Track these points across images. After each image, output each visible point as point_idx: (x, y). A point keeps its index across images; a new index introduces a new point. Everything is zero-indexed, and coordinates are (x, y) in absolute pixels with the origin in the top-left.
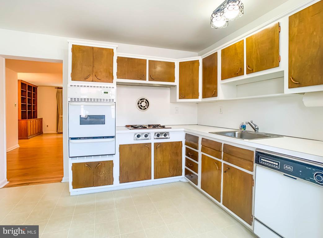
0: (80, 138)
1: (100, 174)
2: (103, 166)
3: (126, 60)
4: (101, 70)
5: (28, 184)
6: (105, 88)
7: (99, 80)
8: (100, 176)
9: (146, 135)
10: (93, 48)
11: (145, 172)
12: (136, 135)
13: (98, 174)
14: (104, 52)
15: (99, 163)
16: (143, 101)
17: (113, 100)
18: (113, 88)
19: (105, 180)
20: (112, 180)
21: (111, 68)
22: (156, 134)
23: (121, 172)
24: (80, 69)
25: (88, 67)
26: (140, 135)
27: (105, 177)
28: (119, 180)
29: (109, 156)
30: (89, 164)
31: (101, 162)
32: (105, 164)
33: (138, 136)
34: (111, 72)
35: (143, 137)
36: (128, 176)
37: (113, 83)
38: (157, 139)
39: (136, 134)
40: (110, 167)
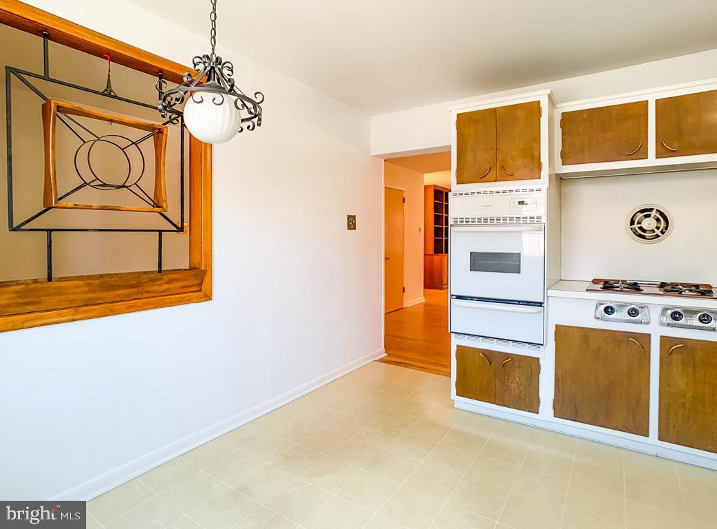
0: (472, 298)
1: (510, 381)
2: (516, 365)
3: (586, 117)
4: (513, 154)
5: (406, 365)
6: (521, 192)
7: (510, 176)
8: (509, 384)
9: (634, 309)
10: (494, 110)
11: (627, 409)
12: (603, 307)
13: (506, 381)
14: (519, 112)
15: (507, 355)
16: (649, 216)
17: (539, 218)
18: (539, 190)
19: (520, 398)
20: (535, 402)
21: (535, 145)
22: (669, 312)
23: (559, 390)
24: (472, 159)
25: (487, 152)
26: (612, 308)
27: (521, 391)
28: (554, 408)
29: (531, 346)
30: (488, 355)
31: (511, 356)
32: (520, 362)
33: (609, 310)
34: (536, 155)
35: (623, 314)
36: (576, 405)
37: (540, 178)
38: (669, 325)
39: (601, 304)
40: (532, 372)
